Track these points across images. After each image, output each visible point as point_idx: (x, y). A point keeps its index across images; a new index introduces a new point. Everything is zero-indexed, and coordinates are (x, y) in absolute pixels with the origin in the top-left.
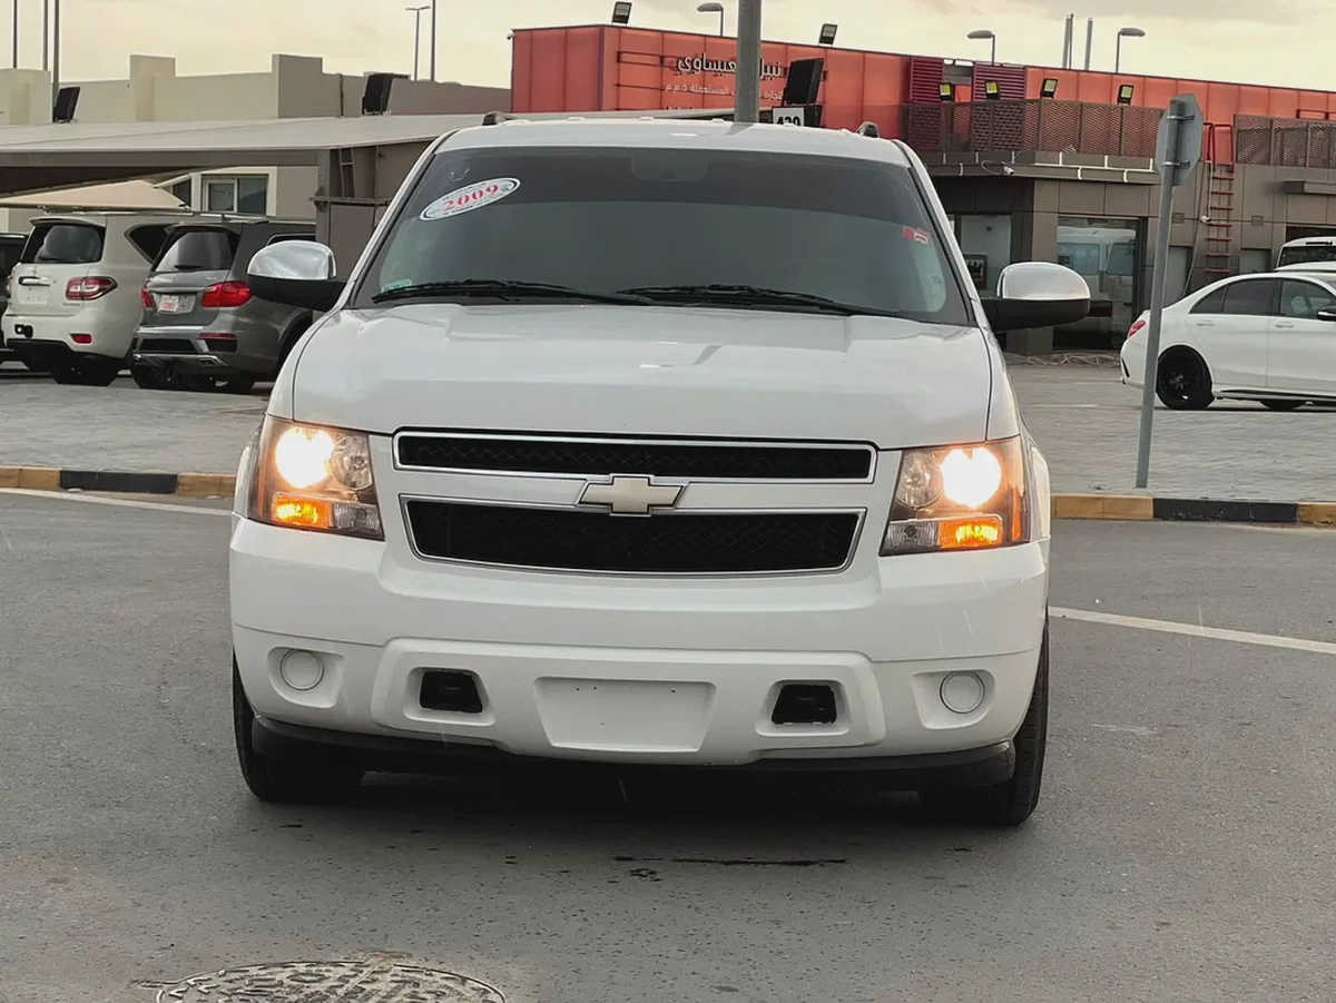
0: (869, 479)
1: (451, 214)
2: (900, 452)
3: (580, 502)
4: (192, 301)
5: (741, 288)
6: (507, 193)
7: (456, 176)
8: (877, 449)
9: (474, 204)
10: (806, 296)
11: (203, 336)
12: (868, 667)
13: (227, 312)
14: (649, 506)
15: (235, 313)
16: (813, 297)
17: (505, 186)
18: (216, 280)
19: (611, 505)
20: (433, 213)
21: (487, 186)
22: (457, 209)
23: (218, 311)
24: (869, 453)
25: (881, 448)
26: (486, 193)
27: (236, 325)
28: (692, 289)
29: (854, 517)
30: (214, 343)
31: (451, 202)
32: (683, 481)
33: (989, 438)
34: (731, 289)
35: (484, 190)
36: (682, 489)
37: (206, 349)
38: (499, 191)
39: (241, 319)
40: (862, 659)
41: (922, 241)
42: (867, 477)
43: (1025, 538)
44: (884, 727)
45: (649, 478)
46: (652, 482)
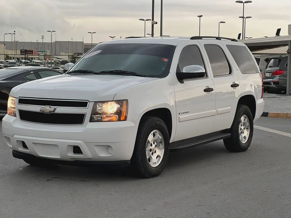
0: (87, 107)
2: (94, 102)
3: (40, 111)
4: (271, 74)
8: (89, 102)
11: (272, 81)
12: (84, 143)
13: (277, 76)
14: (50, 112)
15: (280, 76)
18: (275, 69)
19: (44, 111)
23: (276, 76)
24: (87, 102)
27: (279, 79)
29: (84, 114)
30: (275, 83)
32: (56, 107)
33: (114, 100)
36: (55, 109)
37: (273, 84)
39: (281, 78)
41: (166, 61)
42: (86, 107)
43: (125, 120)
44: (91, 155)
45: (50, 107)
46: (51, 107)
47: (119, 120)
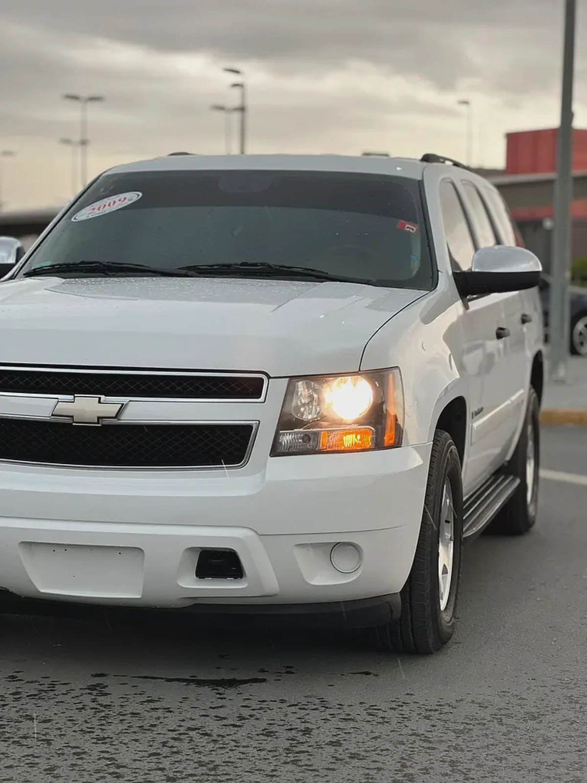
0: (262, 399)
1: (90, 217)
2: (288, 379)
3: (52, 415)
5: (262, 264)
6: (131, 202)
7: (103, 192)
8: (269, 377)
9: (108, 210)
10: (309, 269)
12: (256, 537)
14: (99, 418)
16: (312, 270)
17: (133, 197)
19: (72, 417)
20: (80, 216)
21: (119, 198)
22: (97, 213)
24: (262, 380)
25: (271, 376)
26: (118, 203)
28: (229, 266)
29: (250, 427)
31: (94, 209)
32: (124, 400)
33: (361, 369)
34: (255, 265)
35: (117, 200)
36: (123, 407)
38: (126, 201)
40: (252, 533)
41: (411, 231)
42: (260, 398)
43: (397, 444)
44: (277, 583)
45: (100, 398)
46: (102, 400)
47: (379, 445)
